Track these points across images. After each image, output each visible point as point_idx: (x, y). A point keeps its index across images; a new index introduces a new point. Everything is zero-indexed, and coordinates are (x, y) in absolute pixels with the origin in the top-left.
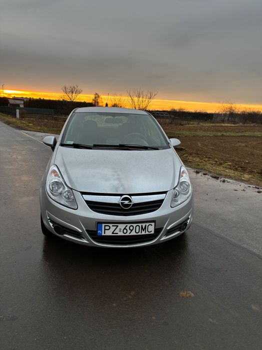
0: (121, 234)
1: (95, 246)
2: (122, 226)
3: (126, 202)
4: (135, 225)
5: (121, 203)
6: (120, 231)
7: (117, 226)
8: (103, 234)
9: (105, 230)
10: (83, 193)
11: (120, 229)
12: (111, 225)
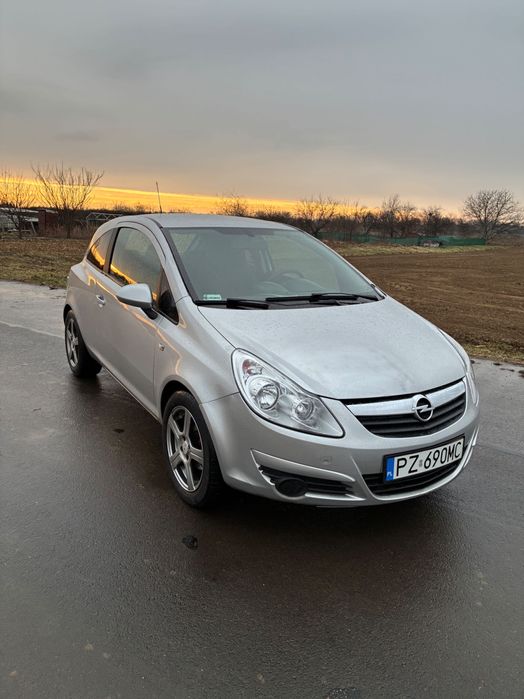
0: (422, 470)
1: (378, 503)
2: (423, 455)
3: (424, 408)
4: (440, 449)
5: (418, 411)
6: (420, 465)
7: (417, 456)
8: (395, 477)
9: (399, 467)
10: (346, 402)
11: (421, 461)
12: (407, 457)
